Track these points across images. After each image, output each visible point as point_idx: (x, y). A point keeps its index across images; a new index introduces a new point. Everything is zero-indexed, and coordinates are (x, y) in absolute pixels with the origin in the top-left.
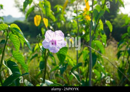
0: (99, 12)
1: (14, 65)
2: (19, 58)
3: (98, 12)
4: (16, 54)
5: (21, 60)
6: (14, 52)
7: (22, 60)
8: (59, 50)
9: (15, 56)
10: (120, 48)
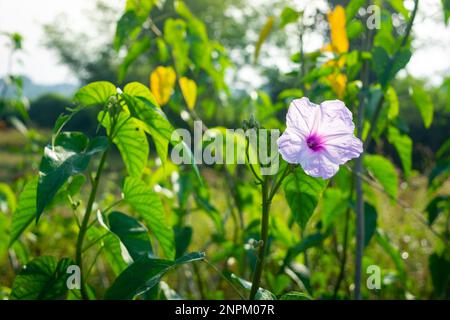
0: (391, 56)
1: (133, 230)
2: (145, 204)
3: (387, 57)
4: (135, 191)
5: (152, 210)
6: (131, 184)
7: (157, 212)
8: (337, 168)
9: (132, 196)
10: (435, 188)
